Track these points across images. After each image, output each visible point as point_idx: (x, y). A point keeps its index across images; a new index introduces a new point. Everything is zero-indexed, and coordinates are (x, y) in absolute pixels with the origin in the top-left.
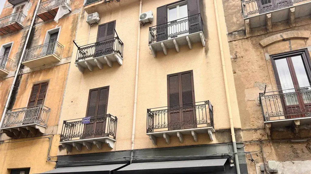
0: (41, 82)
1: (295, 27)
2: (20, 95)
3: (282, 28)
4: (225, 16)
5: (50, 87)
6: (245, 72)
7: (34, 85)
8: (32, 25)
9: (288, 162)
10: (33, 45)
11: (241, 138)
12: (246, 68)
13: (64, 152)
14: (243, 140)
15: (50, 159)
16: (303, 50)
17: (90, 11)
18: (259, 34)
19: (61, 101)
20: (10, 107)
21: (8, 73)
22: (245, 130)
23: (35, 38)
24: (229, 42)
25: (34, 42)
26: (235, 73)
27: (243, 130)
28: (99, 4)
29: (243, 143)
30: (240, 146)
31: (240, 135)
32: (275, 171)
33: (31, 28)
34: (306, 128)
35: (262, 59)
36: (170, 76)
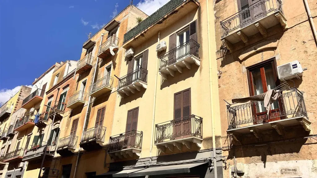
0: (102, 107)
1: (268, 37)
2: (91, 119)
3: (256, 41)
4: (216, 36)
5: (106, 111)
6: (227, 85)
7: (98, 110)
8: (97, 64)
9: (252, 164)
10: (98, 79)
11: (220, 144)
12: (228, 81)
13: (112, 161)
14: (221, 146)
15: (106, 166)
16: (273, 59)
17: (127, 48)
18: (239, 49)
19: (112, 121)
20: (86, 129)
21: (84, 103)
22: (224, 137)
23: (99, 74)
24: (217, 59)
25: (98, 77)
26: (220, 87)
27: (222, 138)
28: (131, 41)
29: (220, 149)
30: (218, 151)
31: (219, 142)
32: (241, 172)
33: (96, 66)
34: (268, 133)
35: (240, 71)
36: (176, 95)
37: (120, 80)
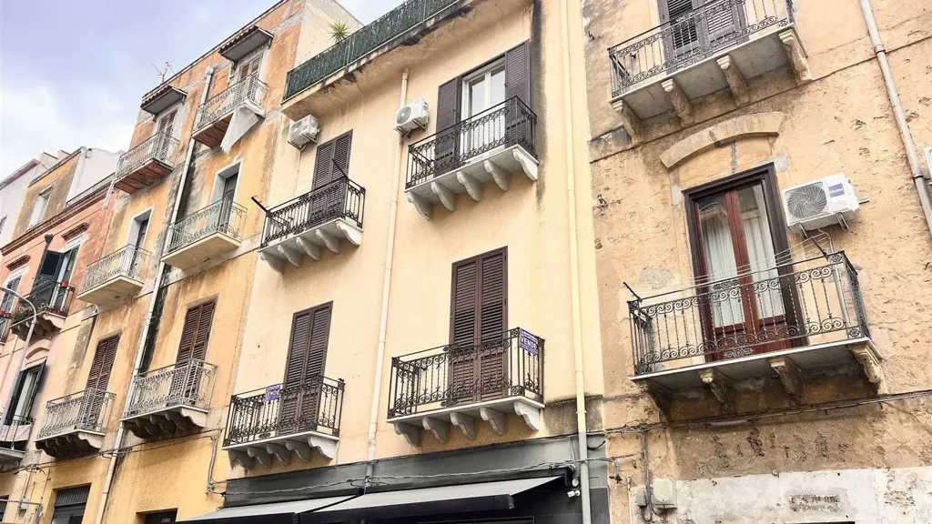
0: (202, 302)
1: (749, 104)
2: (164, 336)
3: (716, 112)
4: (589, 92)
5: (219, 314)
6: (624, 242)
7: (190, 311)
8: (187, 163)
9: (702, 482)
10: (190, 211)
11: (600, 420)
12: (626, 230)
13: (239, 472)
14: (605, 425)
15: (213, 488)
16: (765, 169)
17: (296, 114)
18: (661, 134)
19: (239, 345)
20: (144, 368)
21: (140, 285)
22: (612, 399)
23: (193, 193)
24: (591, 163)
25: (191, 203)
26: (599, 247)
27: (607, 400)
28: (312, 95)
29: (603, 435)
30: (595, 443)
31: (597, 413)
32: (667, 507)
33: (186, 168)
34: (751, 387)
35: (665, 202)
36: (458, 267)
37: (269, 214)
